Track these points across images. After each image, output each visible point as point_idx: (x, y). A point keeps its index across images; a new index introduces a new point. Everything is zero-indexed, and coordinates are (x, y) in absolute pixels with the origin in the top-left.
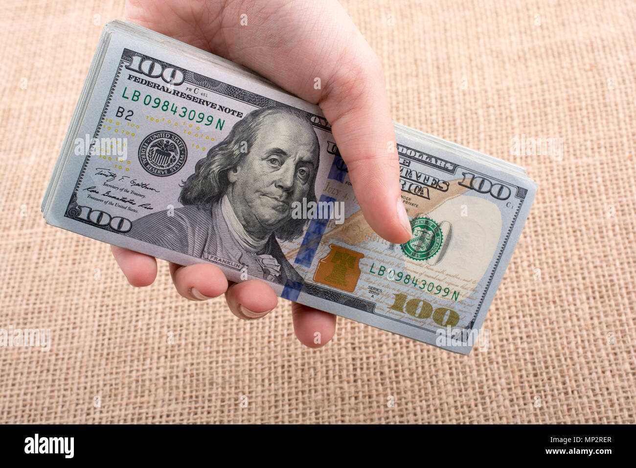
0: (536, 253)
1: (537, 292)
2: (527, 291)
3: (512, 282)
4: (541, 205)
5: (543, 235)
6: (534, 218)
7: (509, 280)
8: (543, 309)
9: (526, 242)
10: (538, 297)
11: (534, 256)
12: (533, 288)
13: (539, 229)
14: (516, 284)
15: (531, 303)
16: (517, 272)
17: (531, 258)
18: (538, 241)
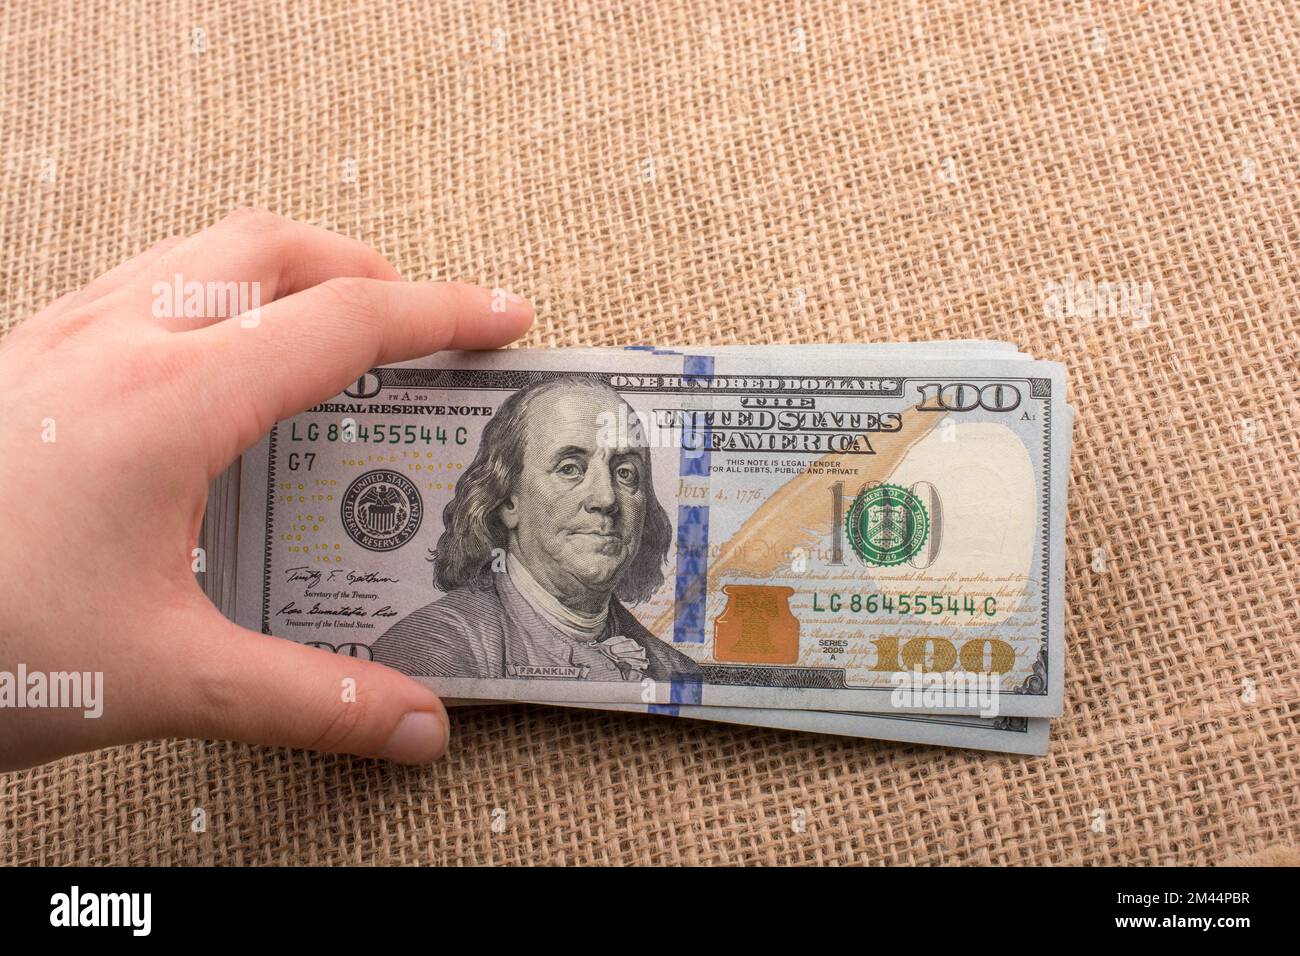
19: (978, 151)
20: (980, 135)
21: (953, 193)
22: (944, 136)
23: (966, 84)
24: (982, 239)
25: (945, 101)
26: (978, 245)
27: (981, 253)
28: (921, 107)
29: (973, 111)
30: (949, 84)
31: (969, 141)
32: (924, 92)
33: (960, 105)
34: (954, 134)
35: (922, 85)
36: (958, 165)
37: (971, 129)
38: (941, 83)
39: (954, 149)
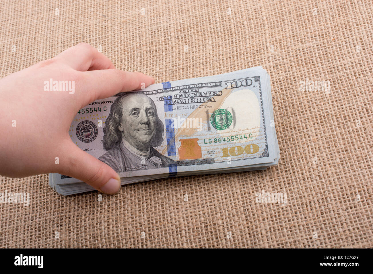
19: (284, 80)
20: (285, 76)
21: (276, 93)
22: (274, 76)
23: (281, 61)
24: (284, 106)
25: (275, 65)
26: (282, 108)
27: (283, 111)
28: (268, 67)
29: (283, 68)
30: (276, 60)
31: (281, 77)
32: (269, 62)
33: (279, 67)
34: (277, 75)
35: (268, 60)
36: (278, 85)
37: (282, 74)
38: (274, 60)
39: (277, 80)
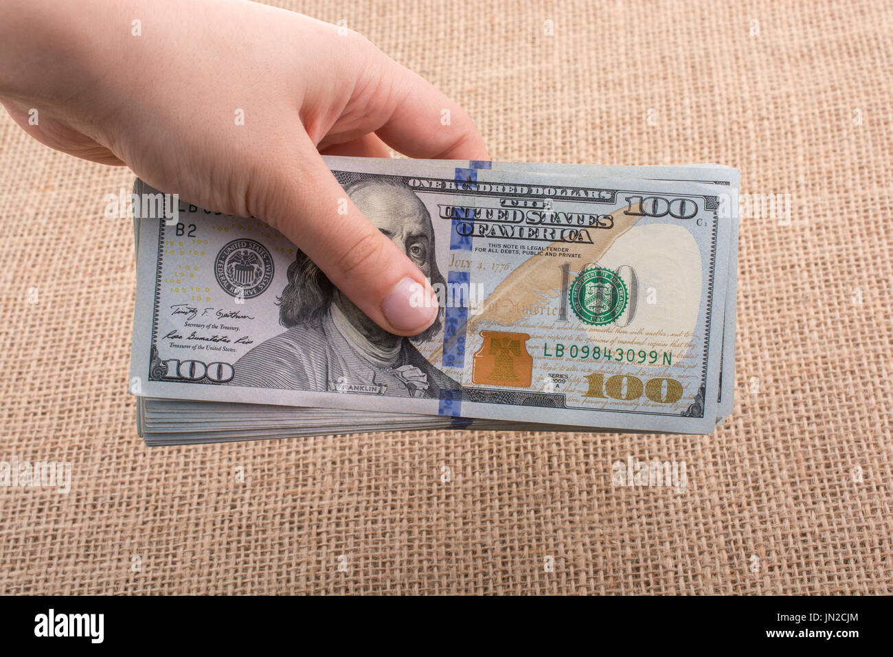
0: (827, 308)
1: (829, 359)
2: (816, 358)
3: (796, 346)
4: (834, 247)
5: (836, 286)
6: (824, 264)
7: (791, 343)
8: (837, 380)
9: (814, 295)
10: (830, 366)
11: (824, 312)
12: (824, 354)
13: (831, 278)
14: (800, 349)
15: (821, 373)
16: (801, 333)
17: (821, 316)
18: (830, 293)
